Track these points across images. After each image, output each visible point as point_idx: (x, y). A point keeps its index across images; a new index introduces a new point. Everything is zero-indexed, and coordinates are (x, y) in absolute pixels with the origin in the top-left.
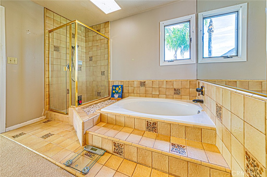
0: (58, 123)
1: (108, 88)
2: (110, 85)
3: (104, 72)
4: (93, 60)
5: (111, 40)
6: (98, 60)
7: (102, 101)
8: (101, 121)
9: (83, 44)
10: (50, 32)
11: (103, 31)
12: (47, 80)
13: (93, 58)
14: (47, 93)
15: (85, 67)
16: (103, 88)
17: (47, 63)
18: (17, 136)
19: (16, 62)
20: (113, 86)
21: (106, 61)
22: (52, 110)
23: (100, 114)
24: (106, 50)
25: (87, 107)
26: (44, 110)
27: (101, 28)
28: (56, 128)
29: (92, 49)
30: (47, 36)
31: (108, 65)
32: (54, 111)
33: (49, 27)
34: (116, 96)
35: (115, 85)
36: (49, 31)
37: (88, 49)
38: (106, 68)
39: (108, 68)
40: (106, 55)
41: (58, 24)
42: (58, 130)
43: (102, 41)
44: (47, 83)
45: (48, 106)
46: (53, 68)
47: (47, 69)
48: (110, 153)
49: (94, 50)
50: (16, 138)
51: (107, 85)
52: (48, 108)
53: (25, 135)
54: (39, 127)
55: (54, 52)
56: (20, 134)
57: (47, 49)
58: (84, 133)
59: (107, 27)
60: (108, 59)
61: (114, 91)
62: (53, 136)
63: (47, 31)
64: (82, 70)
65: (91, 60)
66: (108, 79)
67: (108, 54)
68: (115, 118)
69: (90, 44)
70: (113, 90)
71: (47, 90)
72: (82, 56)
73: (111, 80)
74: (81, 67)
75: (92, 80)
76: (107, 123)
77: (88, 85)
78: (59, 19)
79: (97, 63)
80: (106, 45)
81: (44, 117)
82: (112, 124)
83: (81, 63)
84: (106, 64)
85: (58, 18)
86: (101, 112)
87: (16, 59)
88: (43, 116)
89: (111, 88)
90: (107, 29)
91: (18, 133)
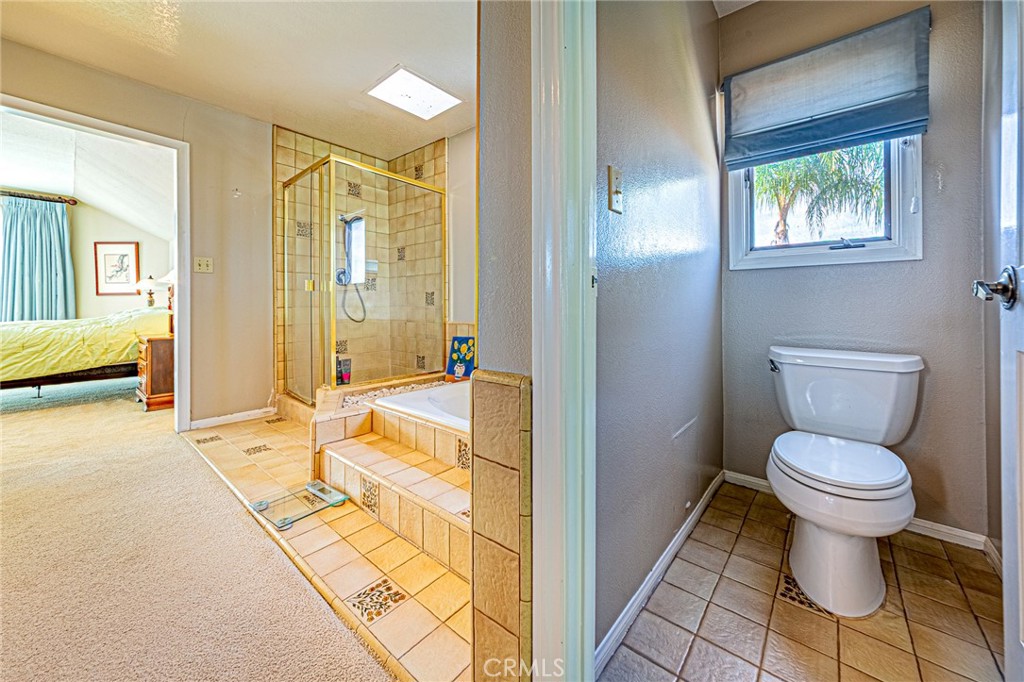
0: (296, 426)
1: (442, 343)
2: (447, 336)
3: (433, 293)
4: (407, 258)
5: (451, 196)
6: (418, 257)
7: (414, 382)
8: (372, 430)
9: (383, 211)
10: (286, 185)
11: (428, 170)
12: (280, 313)
13: (407, 252)
14: (281, 347)
15: (387, 280)
16: (429, 343)
17: (280, 269)
18: (205, 441)
19: (211, 269)
20: (455, 339)
21: (438, 260)
22: (289, 394)
23: (369, 410)
24: (438, 226)
25: (362, 393)
26: (273, 391)
27: (426, 159)
28: (283, 438)
29: (404, 224)
30: (280, 197)
31: (442, 273)
32: (294, 398)
33: (284, 174)
34: (460, 370)
35: (459, 335)
36: (284, 183)
37: (396, 224)
38: (438, 282)
39: (443, 282)
40: (437, 244)
41: (306, 161)
42: (285, 441)
43: (427, 199)
44: (280, 323)
45: (281, 382)
46: (293, 281)
47: (280, 286)
48: (355, 504)
49: (408, 226)
50: (202, 445)
51: (439, 336)
52: (281, 389)
53: (219, 441)
54: (252, 430)
55: (299, 240)
56: (212, 439)
57: (280, 232)
58: (317, 451)
59: (440, 156)
60: (442, 255)
61: (455, 356)
62: (269, 452)
63: (279, 185)
64: (378, 287)
65: (401, 258)
66: (443, 317)
67: (442, 238)
68: (398, 426)
69: (400, 209)
70: (453, 350)
71: (281, 340)
72: (379, 245)
73: (450, 320)
74: (374, 280)
75: (404, 318)
76: (385, 437)
77: (396, 334)
78: (311, 147)
79: (414, 266)
80: (437, 211)
81: (273, 410)
82: (392, 440)
83: (374, 268)
84: (437, 271)
85: (306, 146)
86: (374, 407)
87: (211, 263)
88: (271, 405)
89: (449, 345)
90: (439, 162)
91: (208, 435)
